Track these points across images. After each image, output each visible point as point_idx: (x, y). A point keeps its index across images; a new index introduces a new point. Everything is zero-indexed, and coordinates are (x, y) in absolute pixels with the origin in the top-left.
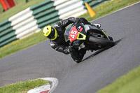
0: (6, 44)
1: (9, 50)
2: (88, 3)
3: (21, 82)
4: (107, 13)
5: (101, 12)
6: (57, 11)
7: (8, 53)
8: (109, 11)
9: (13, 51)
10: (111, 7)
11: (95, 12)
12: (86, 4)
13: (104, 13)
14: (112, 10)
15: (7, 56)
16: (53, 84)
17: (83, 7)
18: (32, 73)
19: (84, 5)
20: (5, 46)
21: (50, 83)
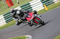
0: (9, 21)
1: (11, 24)
2: (45, 4)
3: (16, 37)
4: (53, 9)
5: (50, 8)
6: (32, 8)
7: (11, 25)
8: (54, 8)
9: (13, 24)
10: (55, 6)
11: (48, 8)
12: (44, 5)
13: (52, 9)
14: (55, 7)
15: (10, 26)
16: (30, 38)
17: (43, 6)
18: (21, 33)
19: (43, 5)
20: (9, 22)
21: (29, 38)
